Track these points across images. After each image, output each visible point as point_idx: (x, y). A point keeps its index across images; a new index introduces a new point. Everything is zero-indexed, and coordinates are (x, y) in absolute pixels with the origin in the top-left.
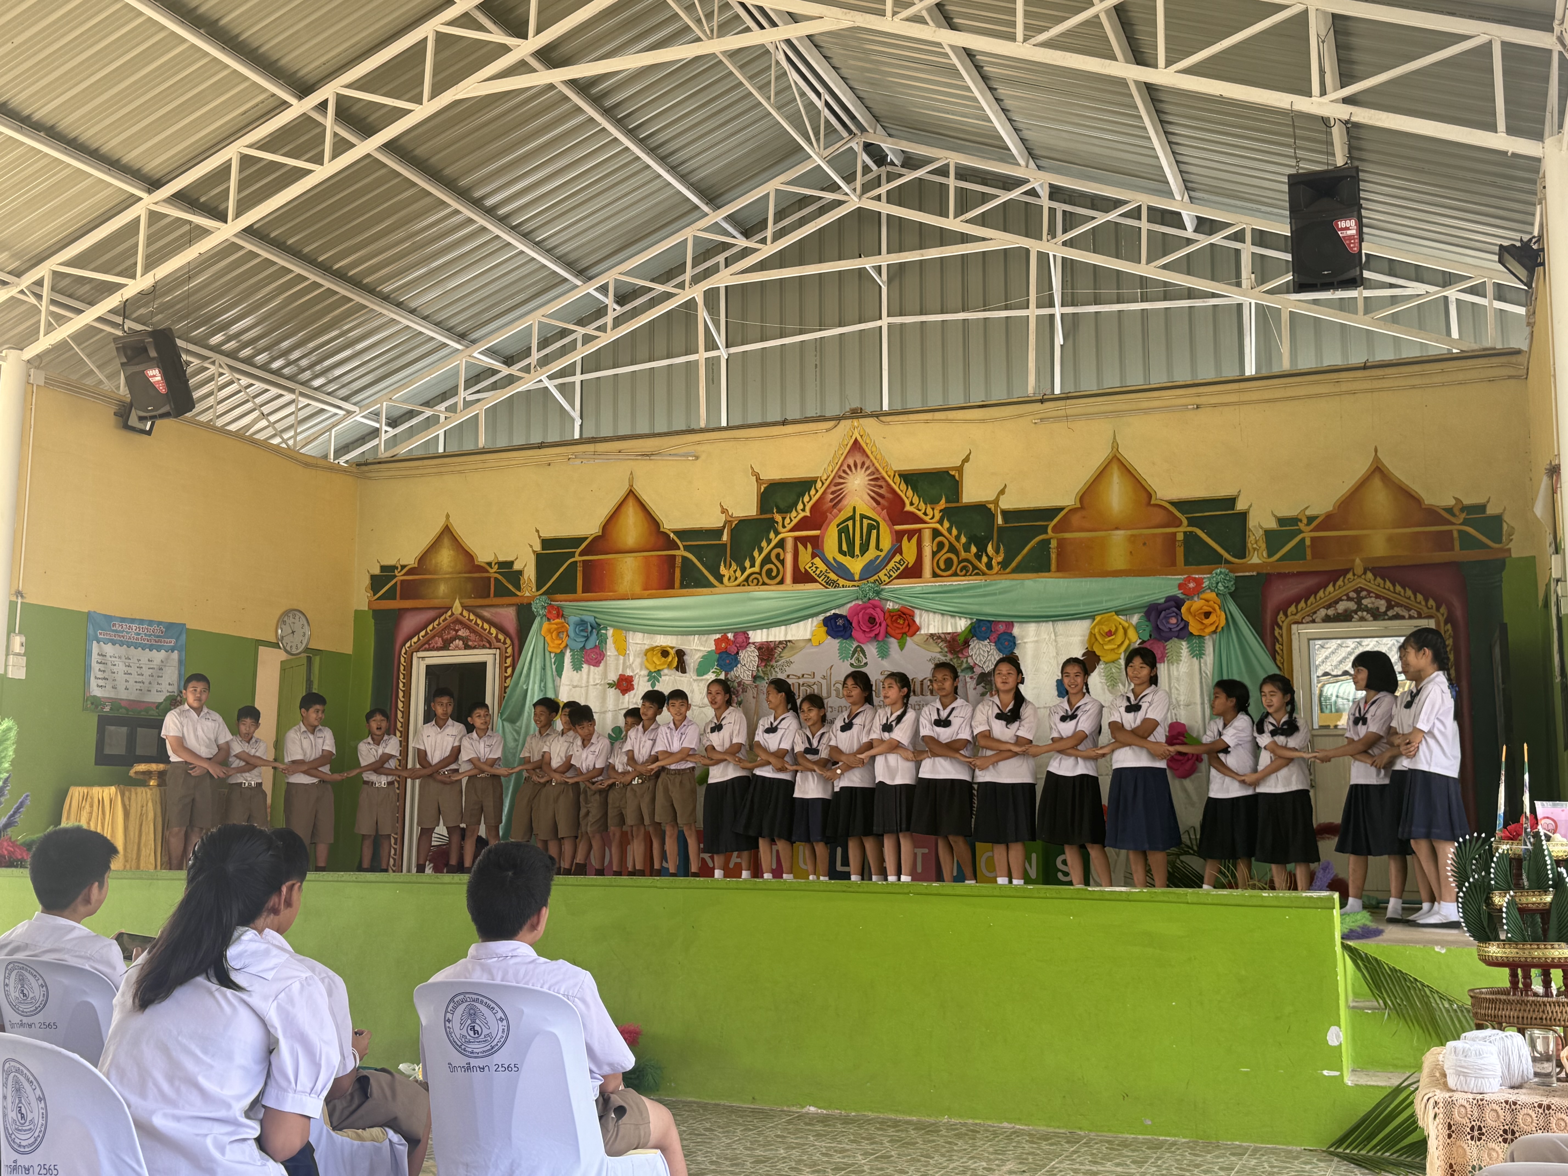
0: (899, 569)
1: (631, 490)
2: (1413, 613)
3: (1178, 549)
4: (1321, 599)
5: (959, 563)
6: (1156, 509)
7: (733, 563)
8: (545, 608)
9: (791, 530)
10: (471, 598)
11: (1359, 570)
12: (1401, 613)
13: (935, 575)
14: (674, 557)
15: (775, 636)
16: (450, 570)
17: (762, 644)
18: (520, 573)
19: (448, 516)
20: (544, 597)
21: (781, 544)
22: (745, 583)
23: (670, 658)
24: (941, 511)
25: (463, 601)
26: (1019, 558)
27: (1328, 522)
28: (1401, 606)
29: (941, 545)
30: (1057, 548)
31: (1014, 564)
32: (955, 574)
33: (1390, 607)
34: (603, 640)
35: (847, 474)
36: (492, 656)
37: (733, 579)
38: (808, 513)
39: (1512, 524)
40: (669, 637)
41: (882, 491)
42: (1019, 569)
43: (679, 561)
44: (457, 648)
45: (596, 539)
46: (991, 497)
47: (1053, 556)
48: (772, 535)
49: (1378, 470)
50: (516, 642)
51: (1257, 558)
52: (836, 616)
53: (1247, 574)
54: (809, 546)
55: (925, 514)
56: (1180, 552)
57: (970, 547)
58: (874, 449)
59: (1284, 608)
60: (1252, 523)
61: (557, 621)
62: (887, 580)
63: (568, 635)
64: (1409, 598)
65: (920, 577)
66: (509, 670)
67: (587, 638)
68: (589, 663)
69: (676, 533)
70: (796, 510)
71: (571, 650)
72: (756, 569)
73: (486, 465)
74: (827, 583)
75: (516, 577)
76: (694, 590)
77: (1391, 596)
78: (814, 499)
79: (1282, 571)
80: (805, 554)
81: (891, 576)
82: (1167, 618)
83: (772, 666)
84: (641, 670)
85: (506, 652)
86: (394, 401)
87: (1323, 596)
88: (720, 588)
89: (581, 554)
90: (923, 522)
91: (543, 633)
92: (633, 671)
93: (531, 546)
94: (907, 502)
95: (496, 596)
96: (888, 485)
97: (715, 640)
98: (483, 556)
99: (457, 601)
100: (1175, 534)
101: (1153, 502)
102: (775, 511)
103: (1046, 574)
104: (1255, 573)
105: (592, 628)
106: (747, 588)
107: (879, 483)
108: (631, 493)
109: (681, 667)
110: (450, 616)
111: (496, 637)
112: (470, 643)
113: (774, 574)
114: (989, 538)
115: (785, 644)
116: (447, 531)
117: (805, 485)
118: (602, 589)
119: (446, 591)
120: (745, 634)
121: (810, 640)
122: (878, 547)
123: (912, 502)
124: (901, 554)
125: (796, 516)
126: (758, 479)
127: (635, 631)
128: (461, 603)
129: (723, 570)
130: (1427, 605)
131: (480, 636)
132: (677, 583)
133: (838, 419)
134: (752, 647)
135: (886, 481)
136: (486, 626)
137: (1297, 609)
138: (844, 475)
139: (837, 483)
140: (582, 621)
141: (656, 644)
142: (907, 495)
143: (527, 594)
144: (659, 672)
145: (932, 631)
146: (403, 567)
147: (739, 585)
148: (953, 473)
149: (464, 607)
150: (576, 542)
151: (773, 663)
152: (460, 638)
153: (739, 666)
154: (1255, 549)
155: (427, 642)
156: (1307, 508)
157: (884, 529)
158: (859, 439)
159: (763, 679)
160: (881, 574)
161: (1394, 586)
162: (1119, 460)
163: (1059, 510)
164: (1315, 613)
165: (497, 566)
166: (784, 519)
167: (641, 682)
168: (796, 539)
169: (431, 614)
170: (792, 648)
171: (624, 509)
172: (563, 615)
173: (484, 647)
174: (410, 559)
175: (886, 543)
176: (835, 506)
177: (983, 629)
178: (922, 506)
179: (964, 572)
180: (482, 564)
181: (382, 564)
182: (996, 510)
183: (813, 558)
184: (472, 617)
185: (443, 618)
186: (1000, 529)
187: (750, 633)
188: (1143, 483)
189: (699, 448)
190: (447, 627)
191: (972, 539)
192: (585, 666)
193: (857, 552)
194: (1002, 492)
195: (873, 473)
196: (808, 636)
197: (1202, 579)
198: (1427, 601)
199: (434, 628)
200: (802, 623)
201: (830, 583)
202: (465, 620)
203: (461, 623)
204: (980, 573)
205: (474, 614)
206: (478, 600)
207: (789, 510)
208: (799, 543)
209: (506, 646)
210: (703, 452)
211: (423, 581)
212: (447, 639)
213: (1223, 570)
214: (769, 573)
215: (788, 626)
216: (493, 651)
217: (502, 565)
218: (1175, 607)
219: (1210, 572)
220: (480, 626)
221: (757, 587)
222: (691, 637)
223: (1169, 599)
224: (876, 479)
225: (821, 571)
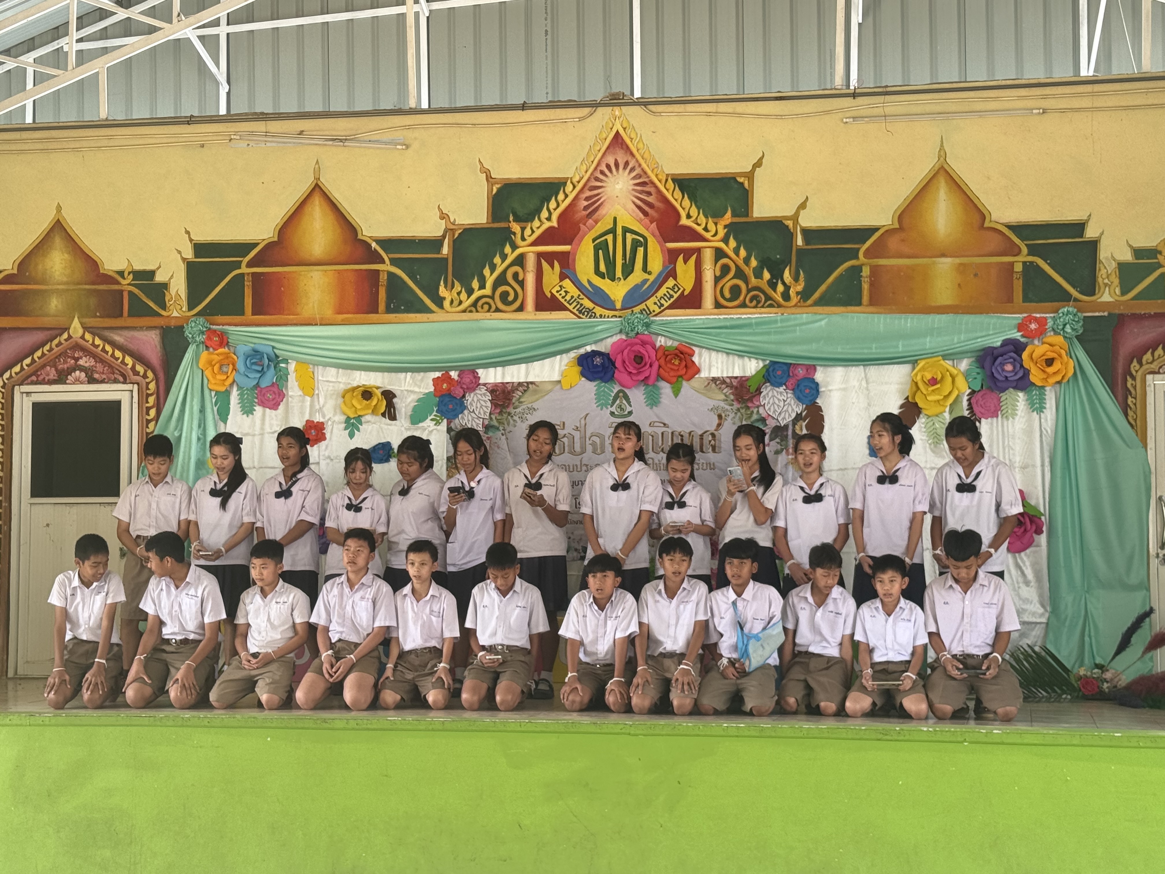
0: (672, 296)
1: (317, 185)
3: (1015, 282)
5: (749, 291)
6: (990, 234)
7: (456, 283)
8: (203, 333)
9: (533, 244)
10: (96, 316)
13: (718, 305)
14: (377, 273)
15: (513, 377)
16: (65, 279)
17: (496, 385)
18: (165, 286)
19: (59, 208)
20: (202, 320)
21: (520, 261)
22: (473, 309)
23: (374, 402)
24: (725, 227)
25: (85, 320)
26: (823, 288)
29: (725, 269)
30: (870, 277)
31: (817, 295)
32: (743, 305)
34: (284, 377)
35: (606, 175)
36: (128, 394)
37: (456, 303)
38: (554, 223)
40: (372, 374)
41: (650, 199)
42: (823, 301)
43: (383, 278)
44: (78, 381)
45: (270, 246)
46: (790, 213)
47: (866, 287)
48: (508, 249)
50: (161, 375)
51: (1108, 295)
52: (594, 353)
53: (1097, 314)
54: (556, 265)
55: (706, 229)
56: (1018, 285)
57: (762, 273)
58: (640, 146)
59: (1138, 355)
60: (1104, 253)
61: (221, 350)
62: (658, 310)
63: (234, 369)
65: (699, 307)
66: (153, 412)
67: (262, 372)
68: (263, 404)
69: (379, 242)
70: (539, 219)
71: (239, 388)
72: (488, 291)
73: (112, 143)
74: (580, 312)
75: (159, 291)
76: (406, 315)
78: (563, 206)
79: (1138, 312)
80: (551, 275)
81: (662, 305)
82: (1002, 364)
83: (509, 414)
84: (334, 415)
85: (148, 389)
88: (439, 315)
89: (249, 265)
90: (705, 240)
91: (201, 366)
92: (324, 416)
93: (179, 252)
94: (683, 214)
95: (130, 315)
96: (659, 191)
97: (434, 380)
98: (112, 263)
99: (76, 320)
100: (1012, 264)
101: (986, 225)
102: (511, 218)
103: (857, 308)
104: (1106, 314)
105: (269, 360)
106: (475, 315)
107: (646, 189)
108: (317, 188)
109: (390, 413)
110: (66, 340)
111: (133, 368)
112: (96, 376)
113: (511, 298)
114: (786, 262)
115: (526, 386)
116: (59, 227)
117: (551, 188)
118: (279, 311)
119: (60, 307)
120: (474, 373)
121: (559, 382)
122: (645, 269)
123: (689, 214)
124: (675, 278)
125: (539, 226)
126: (489, 177)
127: (326, 365)
128: (82, 324)
129: (443, 291)
131: (110, 366)
132: (382, 306)
133: (595, 105)
134: (483, 390)
135: (656, 187)
136: (118, 354)
137: (1153, 356)
138: (601, 177)
139: (593, 187)
140: (256, 351)
141: (355, 384)
142: (683, 205)
143: (175, 314)
144: (359, 418)
145: (715, 373)
147: (464, 311)
148: (741, 180)
149: (86, 328)
150: (243, 248)
151: (511, 410)
152: (82, 369)
153: (466, 412)
154: (1106, 285)
155: (35, 373)
157: (653, 245)
158: (621, 132)
159: (498, 429)
160: (650, 303)
162: (947, 172)
163: (873, 230)
165: (131, 276)
166: (523, 229)
167: (335, 430)
168: (540, 255)
169: (40, 336)
170: (536, 392)
171: (308, 209)
172: (227, 344)
173: (116, 381)
174: (6, 262)
175: (656, 264)
176: (590, 215)
177: (779, 373)
178: (702, 219)
179: (754, 302)
180: (110, 273)
182: (795, 226)
183: (561, 280)
184: (98, 341)
185: (56, 342)
186: (800, 251)
187: (480, 372)
188: (976, 201)
189: (409, 135)
190: (63, 354)
191: (764, 263)
192: (258, 409)
193: (619, 273)
194: (803, 206)
195: (638, 176)
196: (556, 377)
197: (1045, 319)
199: (43, 355)
200: (547, 361)
201: (582, 311)
202: (88, 345)
203: (83, 349)
204: (775, 305)
205: (101, 338)
206: (106, 320)
207: (529, 218)
208: (543, 261)
209: (148, 380)
210: (416, 139)
211: (25, 293)
212: (63, 370)
213: (1071, 309)
214: (504, 296)
215: (530, 364)
216: (129, 387)
217: (138, 275)
218: (1015, 352)
219: (1056, 311)
220: (110, 353)
221: (488, 314)
222: (402, 375)
223: (1006, 343)
224: (643, 184)
225: (572, 297)
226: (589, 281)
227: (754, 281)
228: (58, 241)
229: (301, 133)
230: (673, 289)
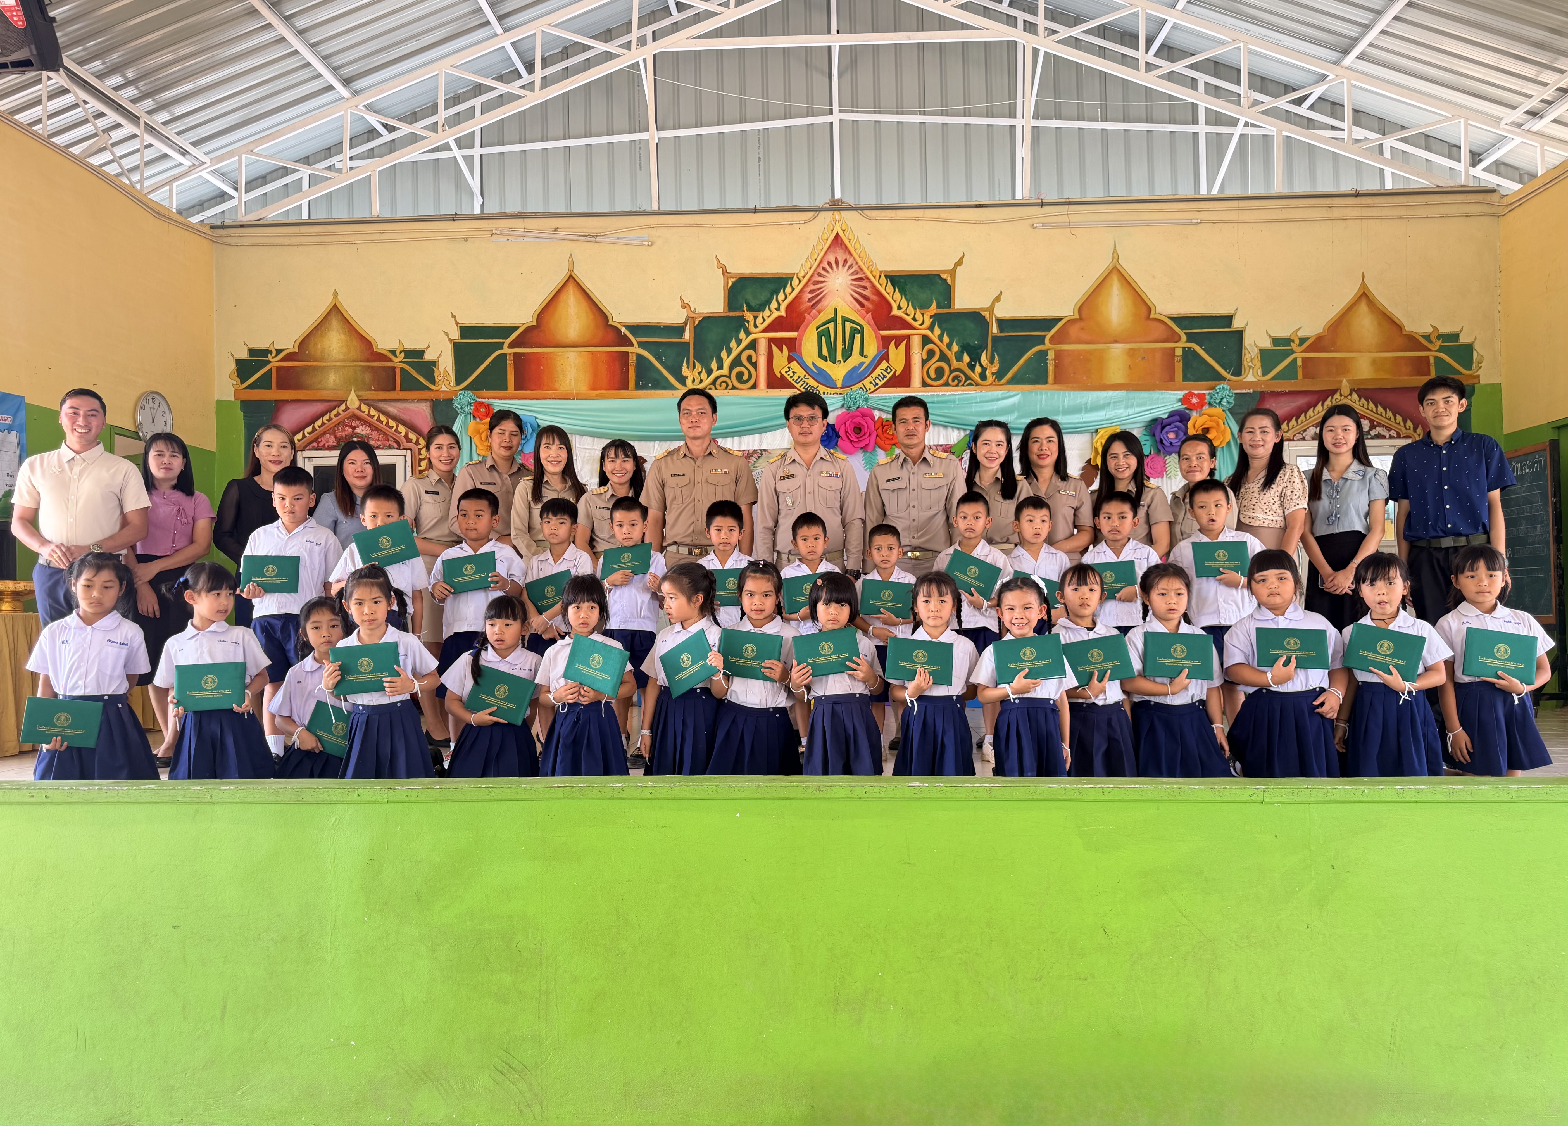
0: (885, 377)
1: (571, 276)
2: (1394, 434)
3: (1176, 364)
4: (1310, 417)
5: (951, 372)
6: (1155, 324)
7: (697, 364)
8: (470, 404)
9: (764, 331)
10: (371, 390)
11: (1345, 390)
12: (1382, 433)
13: (924, 384)
14: (627, 354)
15: (748, 445)
16: (342, 357)
18: (434, 363)
19: (336, 294)
20: (469, 393)
21: (753, 345)
24: (931, 317)
25: (360, 393)
26: (1015, 369)
27: (1318, 344)
28: (1383, 426)
29: (931, 353)
30: (1055, 359)
31: (1009, 375)
32: (947, 384)
33: (1372, 427)
35: (828, 272)
36: (402, 458)
38: (783, 313)
39: (1481, 352)
41: (866, 293)
42: (1015, 380)
43: (632, 359)
45: (529, 330)
46: (986, 304)
47: (1051, 368)
48: (742, 335)
49: (1364, 296)
51: (1252, 375)
53: (1244, 391)
54: (785, 348)
55: (914, 319)
56: (1179, 367)
57: (963, 356)
58: (857, 246)
60: (1248, 341)
62: (873, 388)
64: (1390, 419)
65: (909, 386)
69: (628, 327)
70: (769, 308)
72: (725, 371)
73: (383, 237)
75: (429, 369)
76: (653, 391)
77: (1374, 416)
78: (790, 298)
79: (1275, 390)
80: (781, 358)
81: (877, 384)
82: (1167, 433)
86: (257, 154)
87: (1312, 415)
89: (511, 346)
90: (913, 328)
91: (469, 434)
93: (447, 334)
94: (895, 306)
95: (402, 389)
96: (873, 286)
98: (384, 343)
99: (353, 393)
100: (1173, 349)
101: (1152, 316)
102: (745, 308)
103: (1043, 386)
104: (1251, 391)
107: (863, 283)
108: (571, 278)
110: (344, 411)
111: (406, 436)
113: (745, 377)
114: (983, 347)
116: (335, 310)
117: (779, 282)
118: (539, 386)
122: (862, 353)
123: (900, 305)
124: (888, 362)
125: (769, 315)
126: (725, 272)
128: (358, 396)
129: (685, 371)
130: (1405, 427)
131: (385, 434)
132: (632, 383)
133: (817, 210)
135: (871, 282)
136: (392, 423)
138: (823, 273)
139: (816, 281)
142: (895, 298)
143: (444, 388)
146: (279, 351)
148: (944, 276)
149: (361, 401)
150: (505, 331)
154: (1250, 367)
155: (315, 440)
156: (1299, 329)
157: (869, 332)
158: (841, 233)
160: (866, 382)
161: (1377, 407)
162: (1119, 272)
163: (1057, 320)
164: (1305, 430)
165: (403, 355)
166: (755, 318)
168: (771, 341)
169: (319, 407)
171: (563, 297)
173: (390, 447)
174: (288, 342)
175: (872, 349)
178: (911, 310)
179: (956, 381)
180: (383, 352)
181: (251, 347)
182: (991, 318)
183: (789, 362)
184: (373, 412)
185: (334, 412)
186: (995, 339)
188: (1144, 296)
189: (653, 232)
190: (341, 423)
191: (965, 348)
193: (839, 357)
194: (997, 299)
195: (857, 273)
197: (1204, 394)
198: (1405, 422)
199: (323, 424)
200: (778, 432)
201: (808, 389)
202: (364, 416)
203: (359, 419)
204: (973, 384)
205: (376, 409)
206: (380, 393)
207: (761, 308)
208: (773, 346)
209: (420, 447)
210: (659, 237)
211: (305, 369)
212: (342, 437)
213: (1225, 386)
214: (740, 376)
215: (763, 435)
216: (403, 452)
217: (409, 353)
218: (1180, 422)
219: (1213, 388)
220: (384, 423)
221: (726, 391)
222: (651, 444)
223: (1172, 414)
224: (860, 279)
225: (799, 377)
226: (813, 364)
227: (955, 364)
228: (335, 323)
229: (556, 229)
230: (886, 370)
